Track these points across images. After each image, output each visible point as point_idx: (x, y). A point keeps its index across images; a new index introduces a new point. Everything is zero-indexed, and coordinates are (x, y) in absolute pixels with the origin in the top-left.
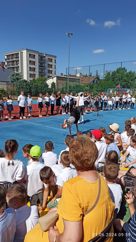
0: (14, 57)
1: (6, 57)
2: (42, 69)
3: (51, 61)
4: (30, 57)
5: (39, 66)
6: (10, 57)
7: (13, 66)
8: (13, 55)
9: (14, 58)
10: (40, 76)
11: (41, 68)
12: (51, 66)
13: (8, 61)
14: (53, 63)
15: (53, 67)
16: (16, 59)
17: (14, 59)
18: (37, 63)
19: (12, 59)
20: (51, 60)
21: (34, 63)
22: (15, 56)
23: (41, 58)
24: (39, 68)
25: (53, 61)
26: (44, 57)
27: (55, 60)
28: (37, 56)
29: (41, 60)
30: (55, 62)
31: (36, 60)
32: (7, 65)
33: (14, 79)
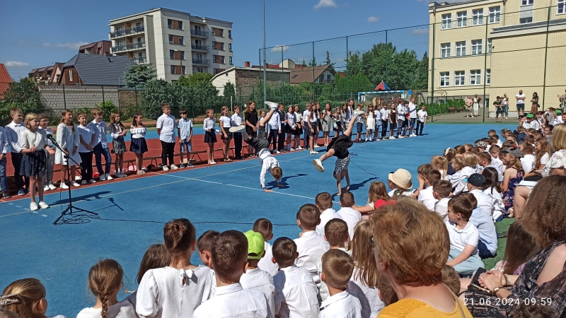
0: (132, 27)
1: (112, 29)
2: (200, 54)
3: (221, 35)
4: (170, 27)
5: (192, 47)
6: (123, 29)
7: (130, 50)
8: (129, 24)
9: (132, 31)
10: (196, 70)
11: (198, 50)
12: (219, 46)
13: (119, 37)
14: (224, 40)
15: (226, 47)
16: (137, 32)
17: (133, 33)
18: (188, 41)
19: (127, 34)
20: (220, 33)
21: (180, 41)
22: (135, 27)
23: (197, 27)
24: (192, 52)
25: (225, 34)
26: (204, 25)
27: (230, 31)
28: (186, 25)
29: (196, 33)
30: (230, 37)
31: (186, 32)
32: (116, 48)
33: (135, 80)
